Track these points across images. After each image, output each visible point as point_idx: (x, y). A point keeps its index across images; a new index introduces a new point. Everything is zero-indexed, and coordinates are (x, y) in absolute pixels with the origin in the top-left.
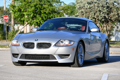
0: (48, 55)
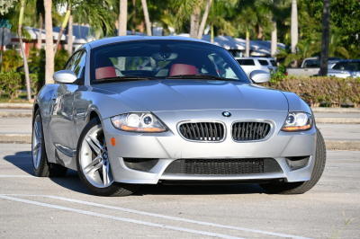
0: (260, 160)
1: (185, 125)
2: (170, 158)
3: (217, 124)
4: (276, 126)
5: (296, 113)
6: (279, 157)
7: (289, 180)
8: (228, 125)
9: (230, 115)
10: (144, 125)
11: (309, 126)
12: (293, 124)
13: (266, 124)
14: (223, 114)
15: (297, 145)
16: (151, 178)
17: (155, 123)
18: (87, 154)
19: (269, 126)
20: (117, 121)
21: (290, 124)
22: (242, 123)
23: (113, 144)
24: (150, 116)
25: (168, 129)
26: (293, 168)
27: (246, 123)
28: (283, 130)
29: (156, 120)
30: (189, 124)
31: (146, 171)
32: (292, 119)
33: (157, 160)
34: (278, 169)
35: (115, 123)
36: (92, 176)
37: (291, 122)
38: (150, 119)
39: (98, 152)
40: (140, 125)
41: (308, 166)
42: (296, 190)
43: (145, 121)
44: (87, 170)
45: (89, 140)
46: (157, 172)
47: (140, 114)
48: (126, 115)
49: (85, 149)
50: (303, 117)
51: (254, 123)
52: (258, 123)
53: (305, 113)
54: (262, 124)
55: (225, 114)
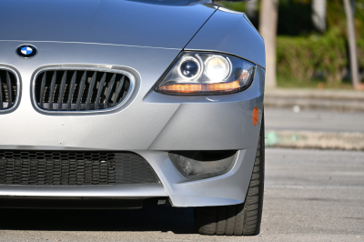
0: (108, 155)
3: (3, 72)
4: (145, 81)
5: (204, 55)
6: (149, 150)
7: (176, 203)
8: (26, 75)
11: (235, 85)
12: (195, 78)
13: (119, 76)
14: (19, 52)
21: (187, 80)
22: (60, 73)
26: (191, 176)
28: (162, 90)
32: (194, 69)
37: (189, 76)
41: (231, 172)
51: (90, 73)
52: (100, 74)
53: (225, 55)
54: (109, 75)
55: (24, 52)
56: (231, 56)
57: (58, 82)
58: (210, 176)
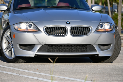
0: (85, 45)
1: (47, 28)
2: (40, 44)
3: (63, 28)
4: (93, 29)
5: (104, 23)
6: (94, 44)
7: (100, 56)
8: (69, 28)
9: (70, 23)
10: (29, 28)
11: (111, 29)
12: (103, 28)
13: (88, 28)
14: (66, 23)
15: (104, 38)
16: (31, 54)
17: (34, 27)
18: (5, 43)
19: (90, 29)
20: (16, 27)
22: (76, 27)
23: (14, 37)
24: (32, 24)
25: (39, 30)
26: (102, 50)
27: (78, 27)
28: (97, 31)
29: (34, 26)
30: (50, 28)
31: (29, 50)
32: (102, 26)
33: (35, 45)
34: (94, 50)
35: (15, 27)
36: (7, 53)
37: (101, 28)
38: (31, 25)
39: (10, 42)
40: (27, 28)
41: (110, 49)
42: (106, 61)
43: (29, 26)
44: (5, 50)
45: (6, 36)
46: (34, 51)
47: (27, 23)
48: (20, 23)
49: (4, 41)
50: (108, 25)
51: (82, 27)
52: (84, 27)
53: (108, 23)
54: (86, 28)
55: (67, 23)
56: (110, 23)
57: (75, 29)
58: (106, 50)
